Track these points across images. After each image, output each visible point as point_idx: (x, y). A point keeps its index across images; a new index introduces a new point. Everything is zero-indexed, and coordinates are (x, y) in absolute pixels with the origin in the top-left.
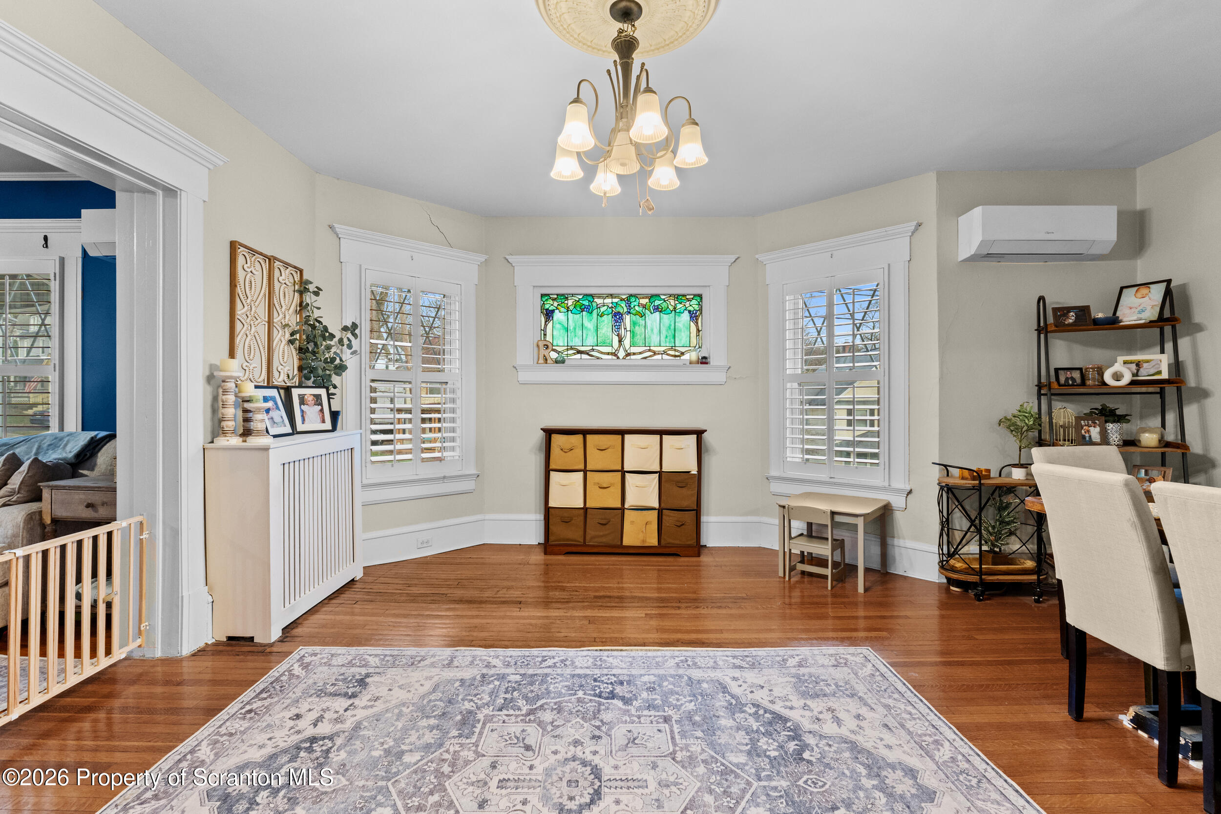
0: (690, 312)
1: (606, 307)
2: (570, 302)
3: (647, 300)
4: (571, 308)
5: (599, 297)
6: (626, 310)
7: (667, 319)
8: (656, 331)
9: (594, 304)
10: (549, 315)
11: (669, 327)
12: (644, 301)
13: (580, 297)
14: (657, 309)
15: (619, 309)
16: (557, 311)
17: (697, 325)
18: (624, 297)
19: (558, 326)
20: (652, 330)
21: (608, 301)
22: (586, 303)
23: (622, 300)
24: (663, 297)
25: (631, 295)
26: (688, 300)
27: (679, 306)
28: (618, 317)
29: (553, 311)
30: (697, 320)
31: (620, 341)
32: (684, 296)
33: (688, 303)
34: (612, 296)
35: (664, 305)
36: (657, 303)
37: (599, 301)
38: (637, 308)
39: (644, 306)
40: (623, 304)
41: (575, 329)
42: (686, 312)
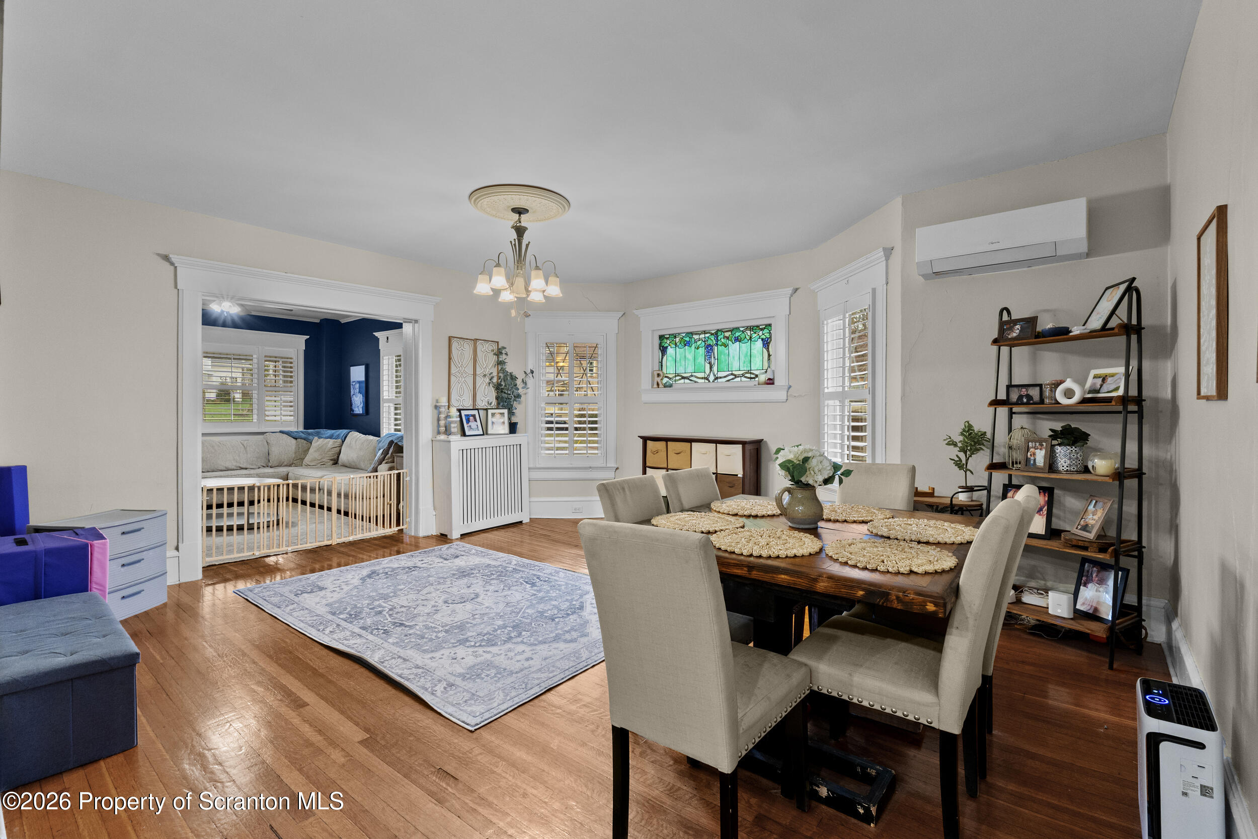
0: (762, 339)
1: (701, 341)
2: (677, 340)
3: (730, 333)
4: (678, 344)
5: (696, 334)
6: (715, 342)
7: (745, 347)
8: (737, 358)
9: (693, 340)
10: (663, 350)
11: (746, 354)
12: (727, 334)
13: (684, 335)
14: (737, 340)
15: (710, 342)
16: (669, 347)
17: (768, 351)
18: (713, 332)
19: (670, 359)
20: (734, 357)
21: (702, 336)
22: (687, 339)
23: (712, 334)
24: (742, 329)
25: (718, 330)
26: (762, 330)
27: (754, 335)
28: (709, 348)
29: (667, 347)
30: (768, 346)
31: (711, 368)
32: (758, 326)
33: (761, 332)
34: (705, 332)
35: (743, 336)
36: (737, 334)
37: (696, 337)
38: (722, 340)
39: (728, 338)
40: (713, 338)
41: (680, 360)
42: (760, 341)
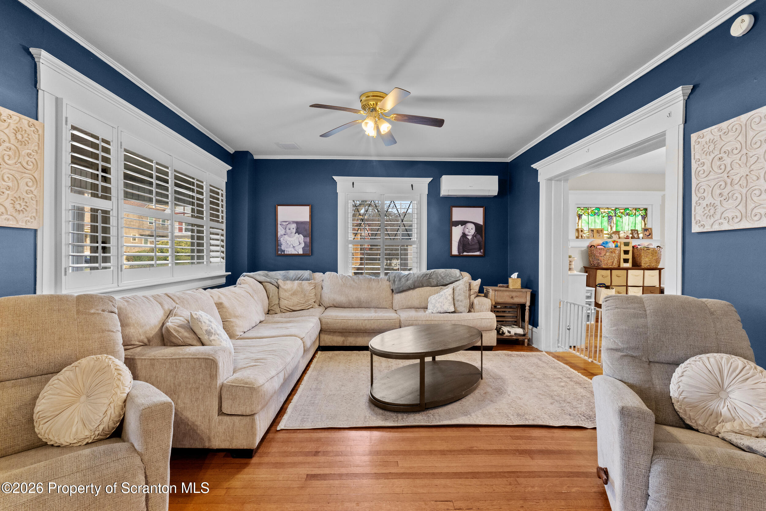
0: (642, 216)
1: (605, 213)
2: (589, 211)
3: (623, 210)
4: (590, 213)
5: (602, 209)
6: (614, 215)
7: (632, 219)
8: (627, 224)
9: (600, 212)
10: (580, 216)
11: (633, 223)
12: (622, 211)
13: (594, 208)
14: (628, 214)
15: (611, 214)
16: (583, 215)
17: (645, 222)
18: (613, 209)
19: (583, 222)
20: (625, 224)
21: (606, 210)
22: (596, 211)
23: (612, 210)
24: (630, 209)
25: (616, 208)
26: (641, 210)
27: (637, 213)
28: (610, 218)
29: (582, 215)
30: (645, 219)
31: (611, 229)
32: (639, 208)
33: (641, 212)
34: (608, 208)
35: (631, 213)
36: (628, 212)
37: (602, 210)
38: (619, 214)
39: (622, 213)
40: (613, 212)
41: (591, 223)
42: (640, 216)
